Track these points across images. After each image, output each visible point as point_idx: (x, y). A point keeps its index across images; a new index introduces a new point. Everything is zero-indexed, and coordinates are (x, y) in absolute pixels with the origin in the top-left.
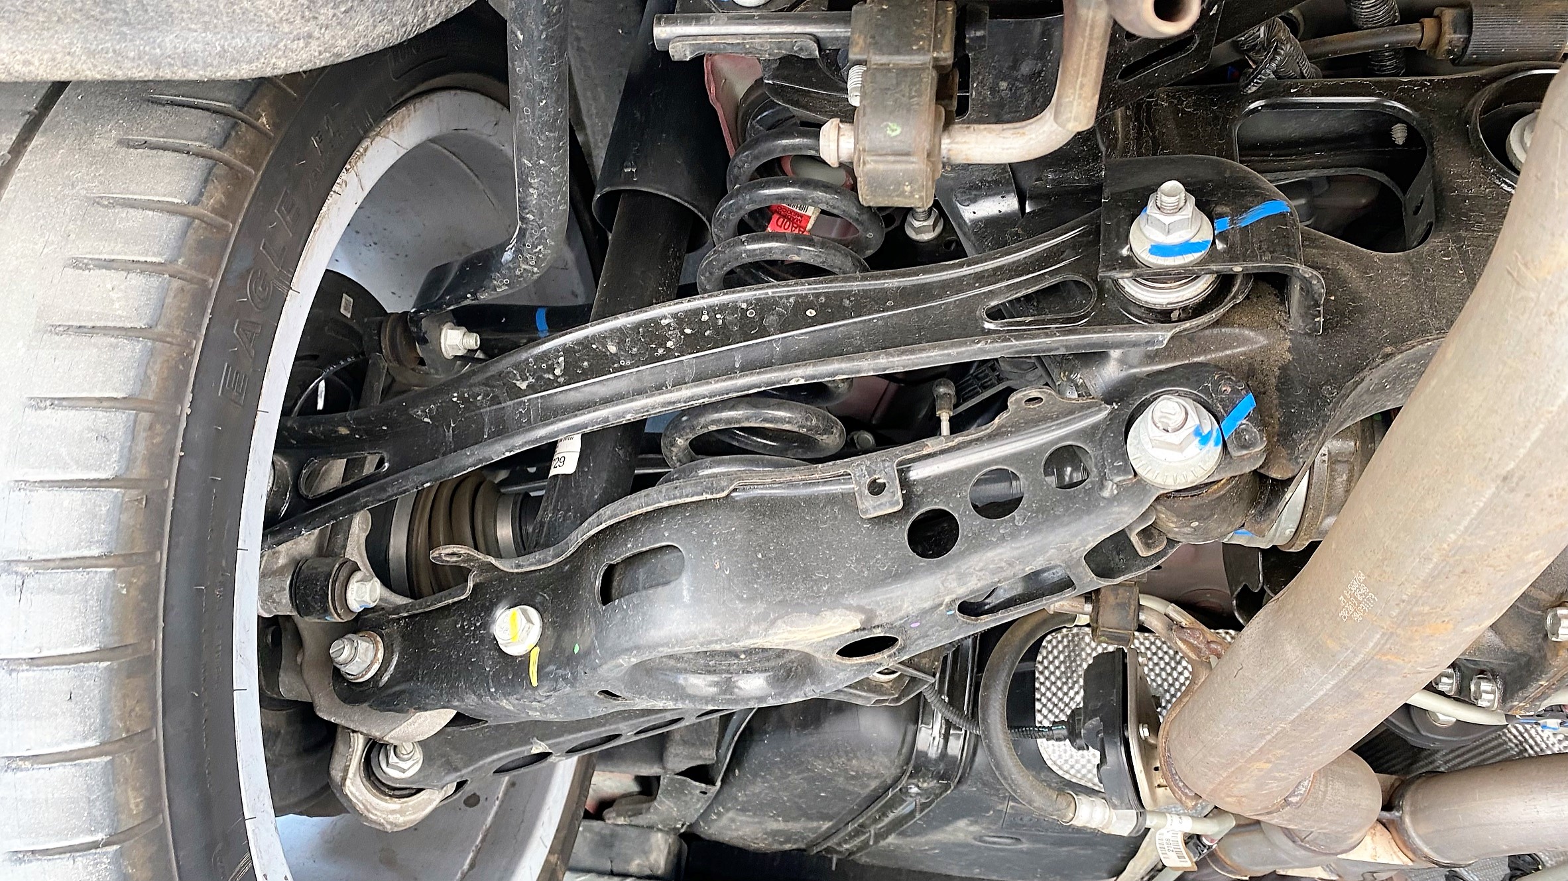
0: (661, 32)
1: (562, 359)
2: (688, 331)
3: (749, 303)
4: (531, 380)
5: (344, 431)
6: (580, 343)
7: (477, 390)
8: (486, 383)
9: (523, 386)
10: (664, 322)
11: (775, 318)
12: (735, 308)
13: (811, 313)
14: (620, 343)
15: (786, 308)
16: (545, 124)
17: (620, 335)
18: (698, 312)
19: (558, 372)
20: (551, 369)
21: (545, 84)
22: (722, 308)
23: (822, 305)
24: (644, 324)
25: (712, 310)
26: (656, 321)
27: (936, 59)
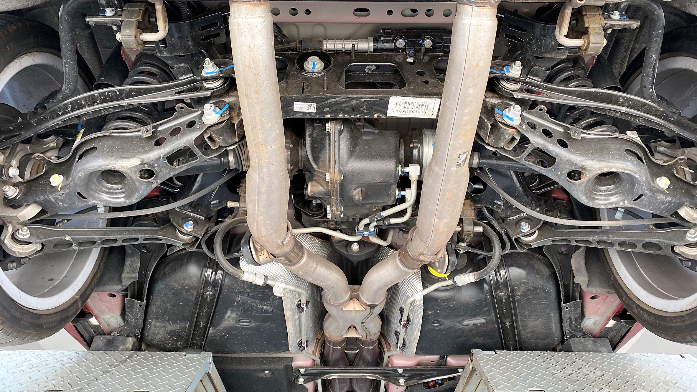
0: (87, 19)
1: (70, 105)
2: (102, 98)
3: (117, 90)
4: (62, 112)
5: (11, 128)
6: (74, 100)
7: (48, 114)
8: (50, 112)
9: (60, 114)
10: (96, 95)
11: (124, 94)
12: (114, 91)
13: (133, 93)
14: (85, 101)
15: (127, 92)
16: (69, 50)
17: (85, 98)
18: (104, 92)
19: (69, 109)
20: (67, 108)
21: (68, 39)
22: (110, 91)
23: (136, 91)
24: (91, 95)
25: (108, 92)
26: (94, 95)
27: (137, 20)
